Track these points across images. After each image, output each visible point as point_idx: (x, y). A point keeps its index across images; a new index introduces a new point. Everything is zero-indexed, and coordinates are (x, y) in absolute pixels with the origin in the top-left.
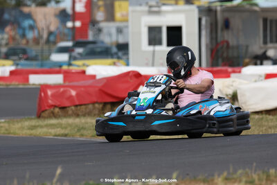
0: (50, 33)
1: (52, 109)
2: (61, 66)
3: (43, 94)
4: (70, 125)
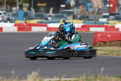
0: (99, 9)
1: (100, 43)
2: (104, 24)
3: (96, 36)
4: (107, 50)
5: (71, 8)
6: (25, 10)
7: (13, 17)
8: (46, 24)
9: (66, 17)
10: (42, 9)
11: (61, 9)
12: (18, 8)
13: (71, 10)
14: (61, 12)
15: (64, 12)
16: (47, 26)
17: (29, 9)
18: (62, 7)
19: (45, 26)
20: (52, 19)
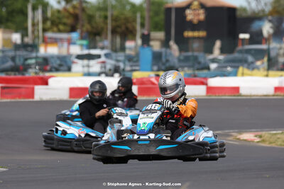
5: (264, 41)
6: (156, 46)
7: (127, 63)
8: (206, 78)
9: (252, 63)
10: (196, 45)
11: (240, 42)
12: (139, 42)
13: (264, 47)
14: (241, 52)
15: (248, 51)
16: (206, 84)
17: (165, 44)
18: (243, 40)
19: (202, 83)
20: (218, 67)
